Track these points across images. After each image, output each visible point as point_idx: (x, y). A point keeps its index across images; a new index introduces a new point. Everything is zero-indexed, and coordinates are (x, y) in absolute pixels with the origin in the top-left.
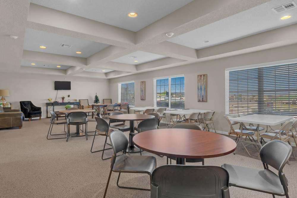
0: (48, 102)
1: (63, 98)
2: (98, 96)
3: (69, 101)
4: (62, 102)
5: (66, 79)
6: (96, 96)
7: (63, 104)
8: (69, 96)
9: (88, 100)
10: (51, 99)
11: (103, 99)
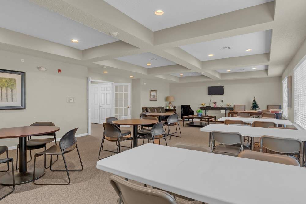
0: (201, 106)
1: (215, 103)
2: (256, 101)
3: (222, 106)
4: (214, 107)
5: (219, 83)
6: (254, 100)
7: (215, 109)
8: (222, 101)
9: (245, 105)
10: (205, 104)
11: (268, 105)
